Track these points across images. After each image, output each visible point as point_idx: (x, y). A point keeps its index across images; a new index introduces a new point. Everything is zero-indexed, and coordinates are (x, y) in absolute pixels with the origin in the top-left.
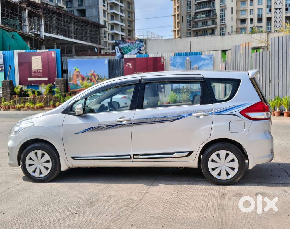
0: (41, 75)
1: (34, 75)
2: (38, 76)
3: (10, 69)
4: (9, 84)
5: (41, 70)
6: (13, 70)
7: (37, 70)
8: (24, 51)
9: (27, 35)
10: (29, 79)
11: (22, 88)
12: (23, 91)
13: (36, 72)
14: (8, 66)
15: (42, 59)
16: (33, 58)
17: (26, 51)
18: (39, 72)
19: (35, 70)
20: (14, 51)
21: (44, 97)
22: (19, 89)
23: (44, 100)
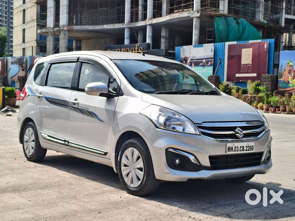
0: (250, 70)
1: (242, 71)
2: (247, 71)
3: (220, 63)
4: (215, 80)
5: (250, 64)
6: (223, 64)
7: (247, 65)
8: (235, 43)
9: (257, 23)
10: (237, 75)
11: (228, 85)
12: (228, 88)
13: (245, 67)
14: (218, 59)
15: (253, 52)
16: (243, 50)
17: (237, 43)
18: (249, 67)
19: (244, 64)
20: (225, 43)
21: (248, 96)
22: (224, 86)
23: (248, 100)
